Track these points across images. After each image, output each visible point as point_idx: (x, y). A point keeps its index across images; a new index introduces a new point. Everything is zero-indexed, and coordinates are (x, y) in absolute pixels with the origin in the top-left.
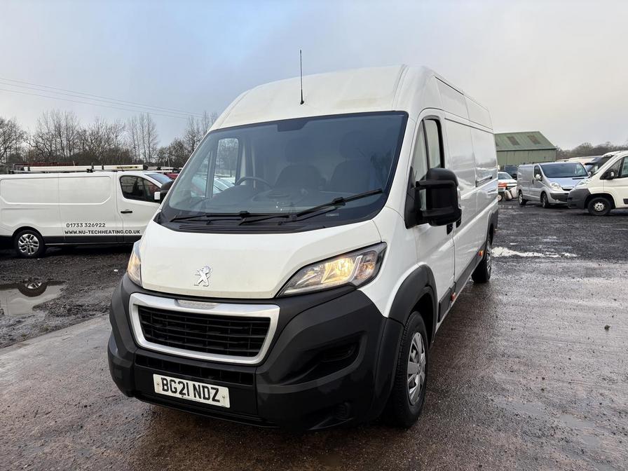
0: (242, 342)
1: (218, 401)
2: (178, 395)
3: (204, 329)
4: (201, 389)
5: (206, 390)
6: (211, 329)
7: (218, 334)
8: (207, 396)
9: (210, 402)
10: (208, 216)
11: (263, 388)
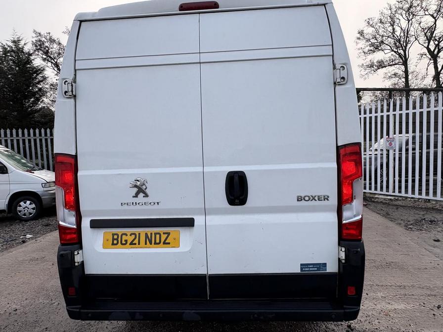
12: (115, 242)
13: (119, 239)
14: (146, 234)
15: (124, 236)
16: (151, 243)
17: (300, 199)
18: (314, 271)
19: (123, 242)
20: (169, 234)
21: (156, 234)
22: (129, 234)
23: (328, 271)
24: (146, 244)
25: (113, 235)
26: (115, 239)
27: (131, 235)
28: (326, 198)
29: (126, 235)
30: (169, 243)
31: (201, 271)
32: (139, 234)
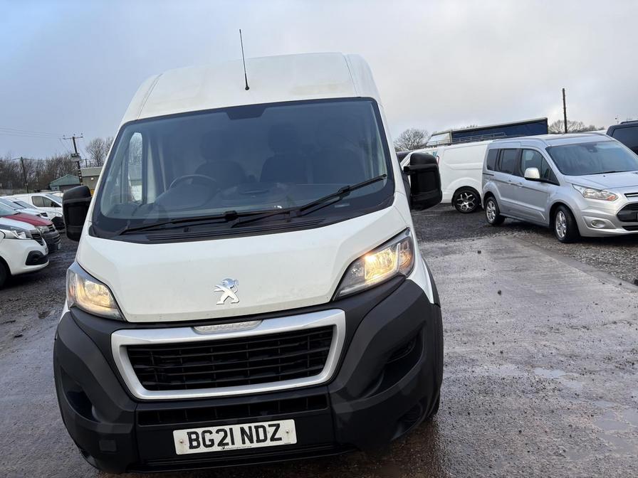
0: (299, 361)
1: (280, 439)
2: (216, 448)
3: (242, 356)
4: (254, 430)
5: (261, 430)
6: (253, 354)
7: (266, 358)
8: (262, 437)
9: (268, 443)
10: (174, 223)
11: (342, 408)
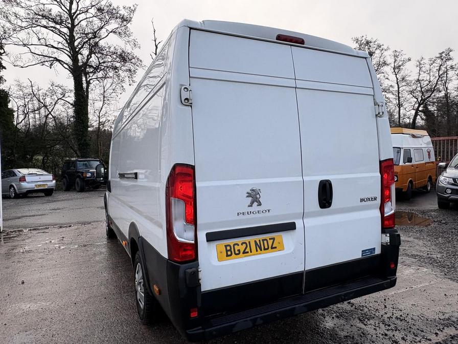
12: (229, 253)
13: (232, 250)
14: (255, 241)
15: (236, 246)
16: (261, 250)
17: (362, 200)
18: (369, 255)
19: (237, 252)
20: (274, 239)
21: (263, 240)
22: (240, 244)
23: (376, 254)
24: (257, 251)
25: (226, 246)
26: (229, 251)
27: (242, 244)
28: (375, 199)
29: (238, 245)
30: (276, 248)
31: (299, 268)
32: (249, 242)
